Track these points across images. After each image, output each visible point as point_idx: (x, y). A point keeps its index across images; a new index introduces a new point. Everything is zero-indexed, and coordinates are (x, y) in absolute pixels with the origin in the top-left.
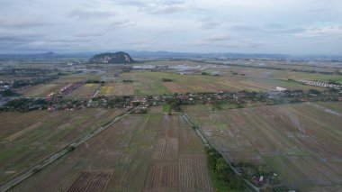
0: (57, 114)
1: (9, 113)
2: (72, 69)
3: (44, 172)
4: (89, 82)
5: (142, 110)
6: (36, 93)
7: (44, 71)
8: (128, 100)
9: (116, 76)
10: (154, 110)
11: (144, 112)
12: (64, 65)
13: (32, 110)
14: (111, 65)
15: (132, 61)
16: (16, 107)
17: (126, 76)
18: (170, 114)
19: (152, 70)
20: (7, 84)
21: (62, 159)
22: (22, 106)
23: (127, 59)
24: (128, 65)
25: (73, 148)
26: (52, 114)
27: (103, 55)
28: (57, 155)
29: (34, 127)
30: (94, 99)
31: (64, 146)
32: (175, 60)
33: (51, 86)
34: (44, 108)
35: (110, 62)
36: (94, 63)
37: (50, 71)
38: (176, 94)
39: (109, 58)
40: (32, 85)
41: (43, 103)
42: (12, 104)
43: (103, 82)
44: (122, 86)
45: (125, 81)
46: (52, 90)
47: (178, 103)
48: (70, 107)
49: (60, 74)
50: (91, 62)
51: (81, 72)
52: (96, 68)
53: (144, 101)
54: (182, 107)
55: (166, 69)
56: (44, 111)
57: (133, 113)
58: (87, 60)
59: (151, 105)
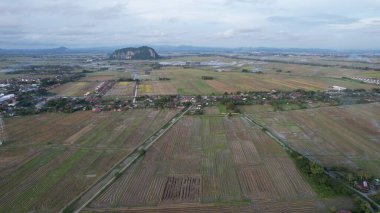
0: (103, 115)
1: (53, 114)
2: (94, 65)
3: (126, 178)
4: (121, 80)
5: (198, 111)
6: (70, 92)
7: (66, 69)
8: (175, 99)
9: (147, 73)
10: (209, 111)
11: (200, 113)
12: (83, 61)
13: (76, 110)
14: (135, 61)
15: (158, 57)
16: (58, 107)
17: (160, 73)
18: (230, 115)
19: (185, 67)
20: (34, 83)
21: (137, 164)
22: (62, 105)
23: (152, 54)
24: (154, 61)
25: (144, 153)
26: (96, 116)
27: (125, 50)
28: (131, 160)
29: (87, 129)
30: (137, 99)
31: (132, 150)
32: (203, 56)
33: (81, 84)
34: (88, 109)
35: (133, 58)
36: (114, 58)
37: (72, 68)
38: (226, 93)
39: (132, 54)
40: (62, 83)
41: (85, 104)
42: (52, 103)
43: (137, 80)
44: (160, 84)
45: (161, 79)
46: (86, 89)
47: (234, 104)
48: (117, 108)
49: (85, 71)
50: (112, 58)
51: (107, 69)
52: (121, 64)
53: (193, 100)
54: (239, 107)
55: (198, 66)
56: (88, 112)
57: (188, 114)
58: (105, 56)
59: (204, 106)
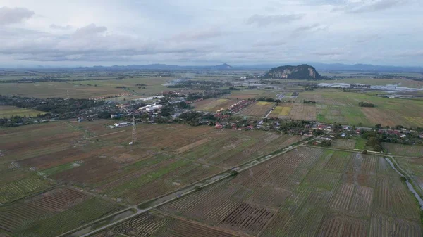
0: (224, 132)
1: (181, 125)
2: (245, 83)
3: (204, 193)
4: (262, 100)
5: (325, 142)
6: (205, 107)
7: (216, 85)
8: (307, 126)
9: (295, 94)
10: (341, 143)
11: (327, 144)
12: (236, 79)
13: (200, 124)
14: (290, 80)
15: (318, 77)
16: (188, 120)
17: (308, 95)
18: (365, 153)
19: (345, 90)
20: (183, 96)
21: (222, 183)
22: (192, 119)
23: (312, 74)
24: (311, 82)
25: (236, 174)
26: (218, 132)
27: (281, 69)
28: (219, 178)
29: (201, 142)
30: (265, 121)
31: (226, 169)
33: (221, 101)
34: (212, 124)
35: (289, 77)
36: (270, 77)
37: (222, 85)
38: (378, 126)
39: (289, 72)
40: (205, 98)
41: (212, 119)
42: (185, 116)
43: (278, 101)
44: (301, 107)
45: (305, 102)
46: (222, 105)
47: (379, 140)
48: (238, 127)
49: (232, 89)
50: (267, 76)
51: (255, 87)
52: (272, 83)
53: (329, 129)
54: (386, 145)
55: (368, 88)
56: (211, 128)
57: (311, 143)
58: (262, 73)
59: (338, 137)
